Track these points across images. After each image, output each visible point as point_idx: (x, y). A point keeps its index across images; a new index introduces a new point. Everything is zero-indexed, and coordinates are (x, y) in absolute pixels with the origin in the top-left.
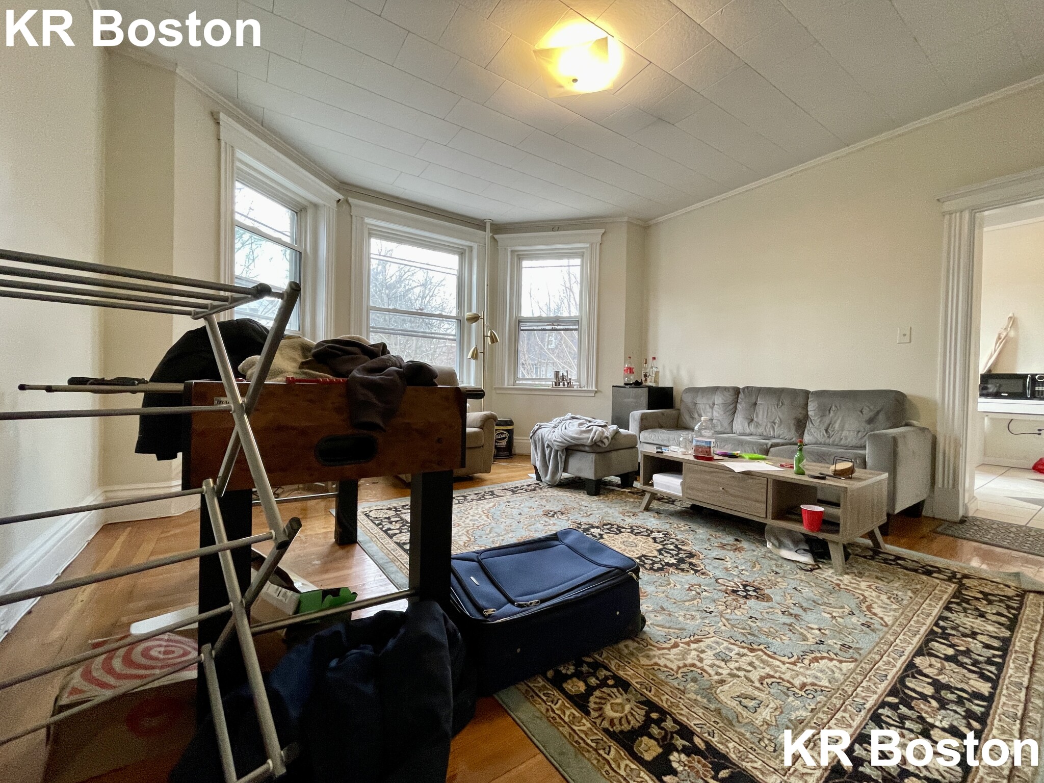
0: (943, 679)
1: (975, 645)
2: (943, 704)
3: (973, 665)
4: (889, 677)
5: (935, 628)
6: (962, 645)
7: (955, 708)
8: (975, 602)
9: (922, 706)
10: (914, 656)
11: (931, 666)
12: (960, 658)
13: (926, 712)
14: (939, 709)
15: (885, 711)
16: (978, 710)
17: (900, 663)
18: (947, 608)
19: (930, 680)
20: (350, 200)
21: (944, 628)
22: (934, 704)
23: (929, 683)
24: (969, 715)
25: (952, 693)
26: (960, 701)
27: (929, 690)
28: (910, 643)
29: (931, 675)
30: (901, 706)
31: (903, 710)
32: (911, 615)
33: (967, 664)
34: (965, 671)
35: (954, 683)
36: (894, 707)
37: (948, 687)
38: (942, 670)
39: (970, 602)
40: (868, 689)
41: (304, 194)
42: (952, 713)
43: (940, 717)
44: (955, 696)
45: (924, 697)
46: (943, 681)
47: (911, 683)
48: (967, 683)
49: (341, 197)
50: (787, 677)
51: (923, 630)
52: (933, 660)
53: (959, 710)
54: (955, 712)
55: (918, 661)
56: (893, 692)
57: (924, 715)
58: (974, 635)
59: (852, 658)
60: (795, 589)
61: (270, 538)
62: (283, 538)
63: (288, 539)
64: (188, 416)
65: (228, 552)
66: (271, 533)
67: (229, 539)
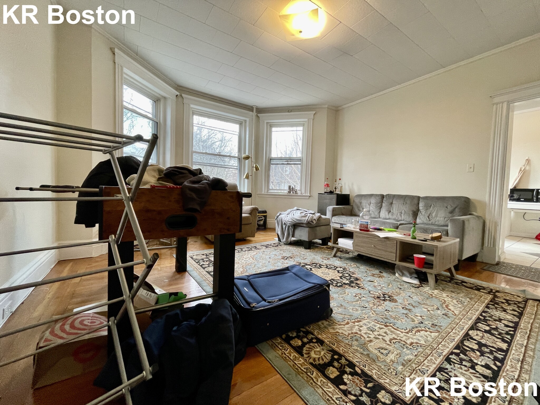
0: (483, 341)
1: (501, 325)
2: (482, 354)
3: (499, 335)
4: (456, 340)
5: (480, 317)
6: (494, 325)
7: (488, 355)
8: (501, 304)
9: (472, 354)
10: (469, 330)
11: (477, 335)
12: (492, 331)
13: (474, 357)
14: (480, 356)
15: (453, 357)
16: (500, 357)
17: (462, 333)
18: (487, 307)
19: (476, 342)
20: (183, 95)
21: (485, 317)
22: (478, 353)
23: (476, 344)
24: (496, 359)
25: (487, 348)
26: (491, 352)
27: (476, 347)
28: (467, 324)
29: (477, 339)
30: (461, 354)
31: (462, 356)
32: (468, 310)
33: (495, 334)
34: (494, 338)
35: (489, 343)
36: (458, 355)
37: (486, 346)
38: (483, 337)
39: (499, 304)
40: (444, 346)
41: (158, 92)
42: (487, 358)
43: (480, 360)
44: (489, 350)
45: (473, 350)
46: (483, 343)
47: (466, 343)
48: (495, 344)
49: (178, 93)
50: (403, 339)
51: (474, 318)
52: (478, 332)
53: (491, 357)
54: (488, 357)
55: (470, 332)
56: (457, 347)
57: (472, 359)
58: (500, 320)
59: (437, 330)
60: (410, 296)
61: (144, 263)
62: (150, 263)
63: (152, 263)
64: (102, 201)
65: (122, 269)
66: (144, 260)
67: (122, 263)
